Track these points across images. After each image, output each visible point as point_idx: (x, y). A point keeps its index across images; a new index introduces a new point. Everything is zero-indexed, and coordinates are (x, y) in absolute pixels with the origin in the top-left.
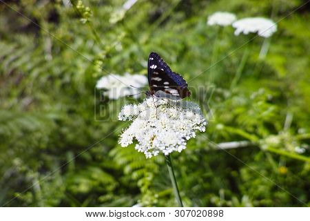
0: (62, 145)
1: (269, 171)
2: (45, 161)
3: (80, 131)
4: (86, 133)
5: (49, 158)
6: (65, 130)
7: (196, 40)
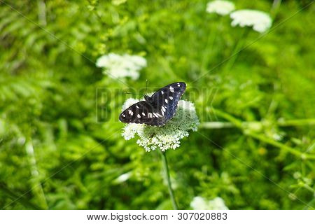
0: (54, 112)
1: (249, 152)
2: (37, 127)
3: (72, 100)
4: (78, 103)
5: (42, 125)
6: (58, 98)
7: (193, 20)
